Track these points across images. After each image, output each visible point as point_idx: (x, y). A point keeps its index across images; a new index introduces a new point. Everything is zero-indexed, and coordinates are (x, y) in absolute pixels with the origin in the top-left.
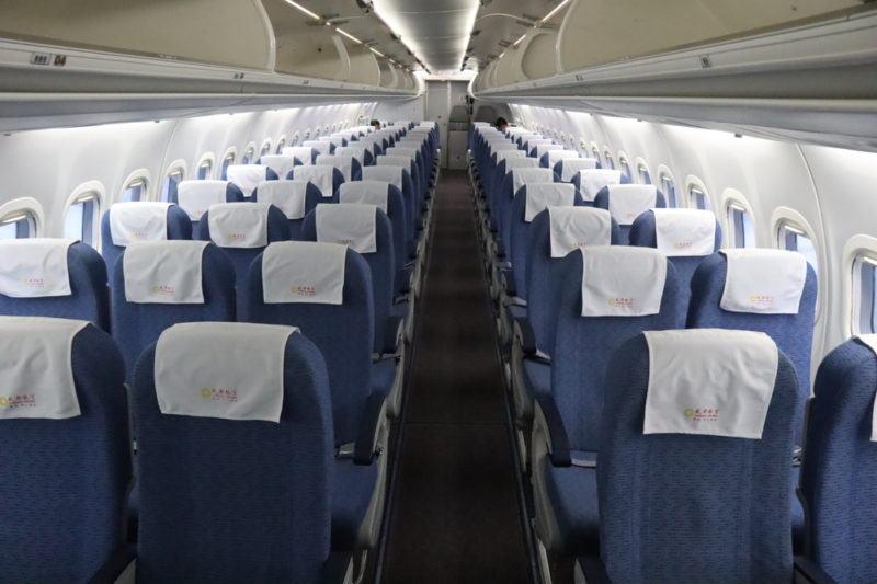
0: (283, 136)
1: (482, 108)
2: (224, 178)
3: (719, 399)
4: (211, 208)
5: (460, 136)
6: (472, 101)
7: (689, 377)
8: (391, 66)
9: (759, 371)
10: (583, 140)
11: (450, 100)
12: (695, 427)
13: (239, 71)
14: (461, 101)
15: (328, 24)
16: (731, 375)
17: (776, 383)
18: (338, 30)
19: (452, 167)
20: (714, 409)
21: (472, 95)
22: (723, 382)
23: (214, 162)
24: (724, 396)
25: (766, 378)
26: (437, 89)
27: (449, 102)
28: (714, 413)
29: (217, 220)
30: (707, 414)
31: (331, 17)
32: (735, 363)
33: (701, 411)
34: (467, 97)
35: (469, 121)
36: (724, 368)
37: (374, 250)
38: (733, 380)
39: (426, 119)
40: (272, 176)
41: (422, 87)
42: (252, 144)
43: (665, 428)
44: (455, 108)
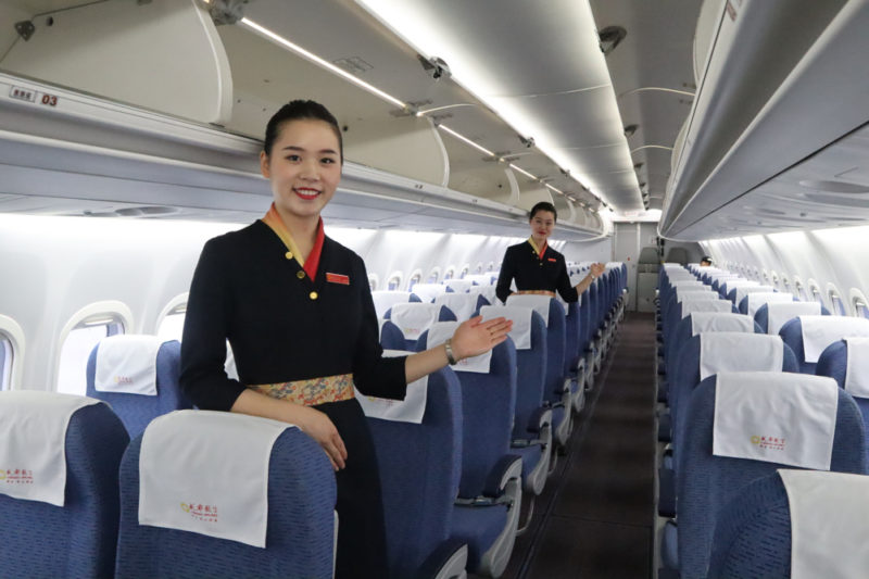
0: (467, 266)
1: (673, 250)
2: (410, 291)
3: (783, 428)
4: (394, 306)
5: (650, 278)
6: (663, 242)
7: (752, 406)
8: (571, 205)
9: (820, 405)
10: (765, 271)
11: (640, 242)
12: (763, 454)
13: (419, 183)
14: (651, 242)
15: (502, 160)
16: (791, 405)
17: (838, 417)
18: (512, 165)
19: (640, 310)
20: (780, 438)
21: (662, 237)
22: (785, 412)
23: (401, 280)
24: (788, 426)
25: (827, 413)
26: (626, 231)
27: (639, 244)
28: (780, 442)
29: (398, 316)
30: (773, 442)
31: (503, 154)
32: (795, 396)
33: (767, 439)
34: (658, 239)
35: (660, 264)
36: (785, 400)
37: (529, 347)
38: (795, 411)
39: (614, 260)
40: (449, 290)
41: (608, 228)
42: (437, 269)
43: (734, 453)
44: (644, 250)
